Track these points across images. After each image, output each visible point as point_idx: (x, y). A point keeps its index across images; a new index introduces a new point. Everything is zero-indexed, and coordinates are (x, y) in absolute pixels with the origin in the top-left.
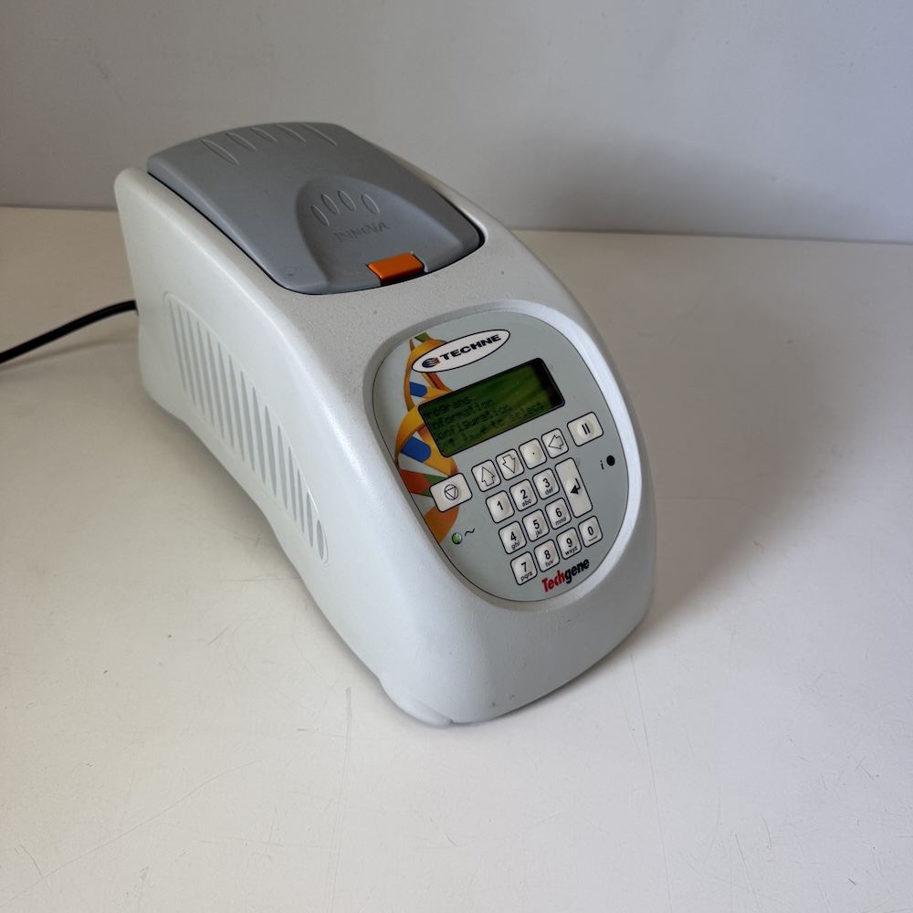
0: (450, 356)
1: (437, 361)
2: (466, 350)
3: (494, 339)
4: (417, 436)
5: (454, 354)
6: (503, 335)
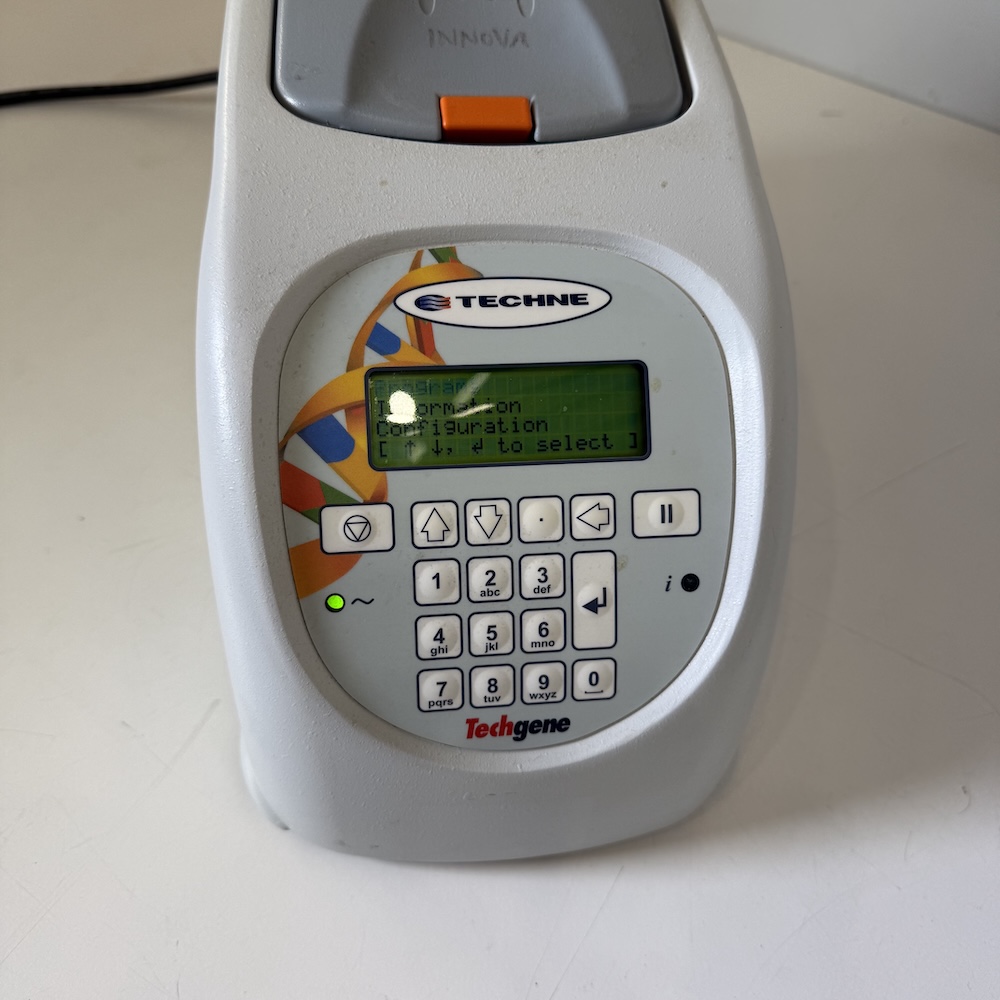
0: (475, 303)
1: (445, 303)
2: (510, 301)
3: (576, 299)
4: (340, 417)
5: (484, 301)
6: (596, 299)
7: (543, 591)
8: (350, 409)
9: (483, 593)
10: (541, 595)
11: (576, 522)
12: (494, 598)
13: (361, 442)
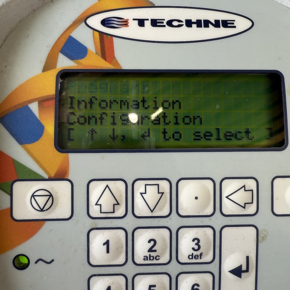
0: (148, 24)
1: (125, 23)
2: (175, 23)
3: (226, 24)
4: (34, 107)
5: (155, 23)
6: (242, 24)
7: (196, 257)
8: (42, 102)
9: (146, 258)
10: (194, 261)
11: (225, 200)
12: (155, 262)
13: (50, 128)
